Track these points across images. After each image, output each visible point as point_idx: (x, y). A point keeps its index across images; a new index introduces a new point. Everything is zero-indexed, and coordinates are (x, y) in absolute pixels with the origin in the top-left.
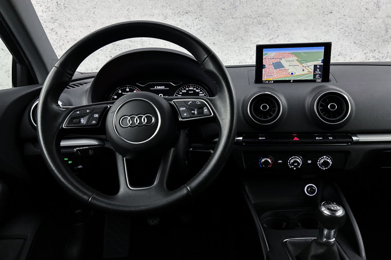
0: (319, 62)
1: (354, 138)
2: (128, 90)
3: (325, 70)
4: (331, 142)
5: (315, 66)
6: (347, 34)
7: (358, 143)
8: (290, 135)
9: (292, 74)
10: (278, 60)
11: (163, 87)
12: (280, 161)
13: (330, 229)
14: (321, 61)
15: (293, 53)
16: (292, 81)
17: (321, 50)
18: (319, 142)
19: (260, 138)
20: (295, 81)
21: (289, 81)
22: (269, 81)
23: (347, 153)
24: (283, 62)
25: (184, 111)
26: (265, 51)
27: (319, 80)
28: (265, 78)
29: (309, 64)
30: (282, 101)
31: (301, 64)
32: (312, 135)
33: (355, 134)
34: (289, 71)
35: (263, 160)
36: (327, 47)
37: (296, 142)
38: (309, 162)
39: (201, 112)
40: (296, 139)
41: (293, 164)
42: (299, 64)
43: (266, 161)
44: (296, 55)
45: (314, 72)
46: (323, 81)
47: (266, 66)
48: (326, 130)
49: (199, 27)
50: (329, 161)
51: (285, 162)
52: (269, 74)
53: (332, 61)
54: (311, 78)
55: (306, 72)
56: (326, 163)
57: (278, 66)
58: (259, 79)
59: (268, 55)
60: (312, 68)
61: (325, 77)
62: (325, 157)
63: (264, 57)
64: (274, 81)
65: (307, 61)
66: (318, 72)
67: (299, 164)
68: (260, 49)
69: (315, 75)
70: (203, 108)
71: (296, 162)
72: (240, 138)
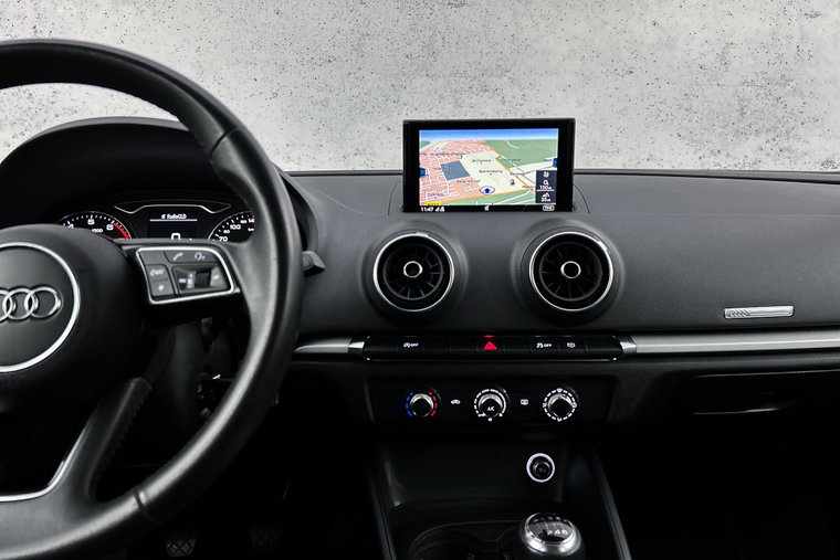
0: (549, 166)
1: (625, 346)
2: (91, 222)
3: (563, 179)
4: (571, 355)
5: (540, 174)
6: (663, 116)
7: (635, 356)
8: (476, 336)
9: (487, 191)
10: (454, 159)
11: (182, 217)
12: (456, 402)
14: (551, 163)
15: (488, 143)
16: (487, 208)
17: (553, 136)
18: (544, 355)
19: (407, 345)
20: (493, 208)
21: (480, 209)
22: (435, 207)
23: (610, 381)
24: (466, 162)
25: (159, 279)
26: (423, 137)
27: (549, 207)
28: (424, 200)
29: (525, 168)
30: (457, 256)
31: (507, 167)
32: (529, 337)
33: (628, 336)
34: (481, 184)
35: (415, 399)
36: (566, 129)
37: (489, 356)
38: (525, 402)
39: (202, 283)
40: (490, 346)
41: (483, 408)
42: (501, 167)
43: (422, 401)
44: (494, 146)
45: (538, 187)
46: (558, 209)
47: (428, 172)
48: (558, 327)
49: (355, 92)
50: (568, 400)
51: (468, 404)
52: (435, 190)
53: (578, 164)
54: (532, 201)
55: (519, 186)
56: (561, 407)
57: (455, 171)
58: (411, 201)
59: (433, 147)
60: (533, 177)
61: (564, 201)
62: (560, 390)
63: (421, 150)
64: (445, 207)
65: (519, 162)
66: (546, 187)
67: (498, 408)
68: (412, 131)
69: (539, 196)
70: (208, 271)
71: (491, 402)
72: (360, 345)
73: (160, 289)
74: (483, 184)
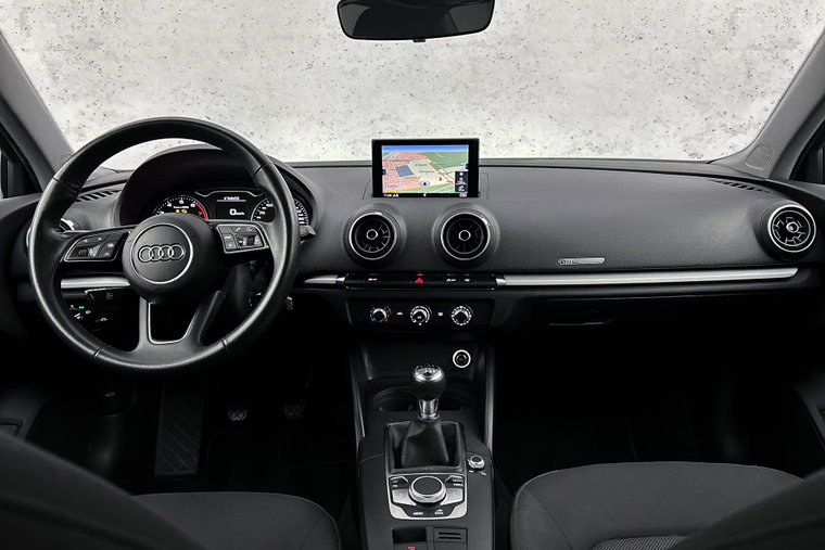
0: (463, 168)
1: (499, 281)
2: (181, 202)
3: (471, 179)
4: (467, 287)
5: (457, 173)
7: (505, 287)
8: (412, 275)
9: (425, 184)
10: (404, 163)
11: (237, 199)
12: (400, 314)
13: (428, 400)
15: (423, 154)
16: (425, 195)
17: (465, 150)
18: (451, 286)
19: (370, 279)
20: (429, 195)
21: (421, 195)
22: (393, 194)
23: (491, 302)
24: (411, 165)
25: (229, 241)
26: (385, 150)
27: (464, 195)
28: (386, 190)
29: (448, 170)
30: (400, 226)
31: (437, 169)
32: (442, 275)
33: (502, 275)
34: (421, 180)
35: (376, 311)
36: (473, 145)
37: (419, 286)
38: (440, 314)
39: (250, 243)
40: (419, 281)
41: (415, 317)
42: (433, 169)
43: (380, 313)
44: (428, 155)
45: (456, 182)
46: (468, 196)
47: (387, 171)
48: (460, 269)
50: (466, 313)
51: (407, 314)
52: (392, 184)
54: (453, 191)
55: (444, 181)
56: (461, 317)
57: (404, 171)
58: (378, 191)
59: (388, 154)
60: (453, 175)
61: (473, 191)
62: (461, 307)
63: (383, 158)
64: (399, 194)
65: (445, 166)
66: (461, 182)
67: (423, 316)
68: (378, 146)
69: (457, 187)
70: (254, 237)
71: (419, 314)
72: (342, 279)
73: (230, 245)
74: (422, 180)
